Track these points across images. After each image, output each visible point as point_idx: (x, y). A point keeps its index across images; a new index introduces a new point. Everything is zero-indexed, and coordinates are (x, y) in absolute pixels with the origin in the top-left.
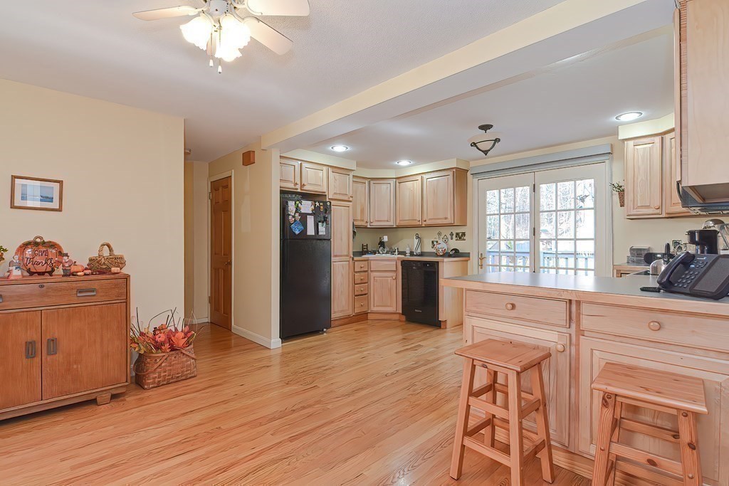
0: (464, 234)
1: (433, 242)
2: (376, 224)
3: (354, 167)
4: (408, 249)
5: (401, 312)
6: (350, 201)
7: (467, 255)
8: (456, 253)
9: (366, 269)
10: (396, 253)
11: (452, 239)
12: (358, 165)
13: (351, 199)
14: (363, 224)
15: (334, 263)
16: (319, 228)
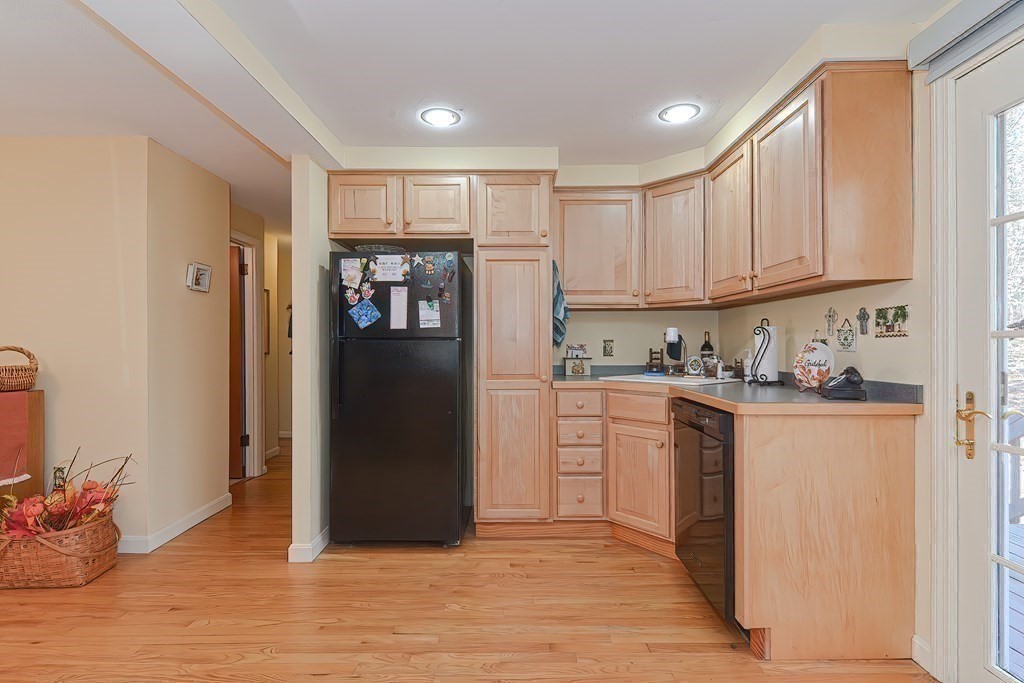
0: (901, 313)
2: (660, 299)
3: (553, 165)
9: (598, 413)
11: (864, 332)
13: (544, 241)
14: (624, 299)
15: (492, 393)
16: (421, 313)
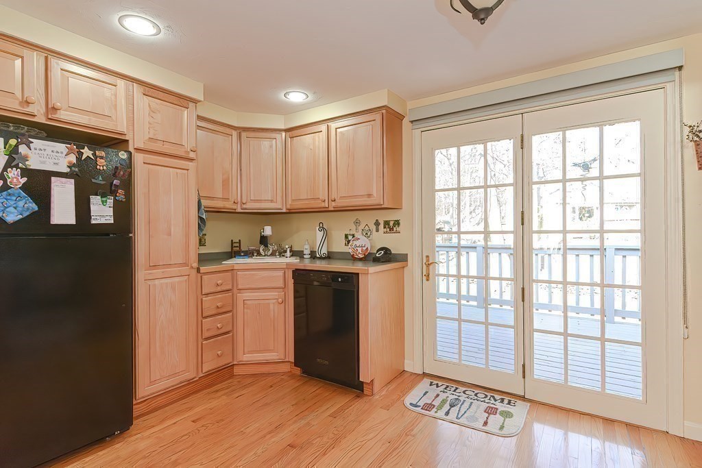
0: (397, 223)
1: (346, 236)
2: (252, 206)
3: (199, 96)
4: (307, 247)
5: (292, 360)
6: (192, 160)
7: (403, 258)
8: (386, 256)
9: (229, 287)
10: (288, 254)
11: (377, 231)
12: (208, 92)
13: (192, 155)
14: (229, 205)
15: (150, 282)
16: (92, 207)
